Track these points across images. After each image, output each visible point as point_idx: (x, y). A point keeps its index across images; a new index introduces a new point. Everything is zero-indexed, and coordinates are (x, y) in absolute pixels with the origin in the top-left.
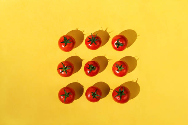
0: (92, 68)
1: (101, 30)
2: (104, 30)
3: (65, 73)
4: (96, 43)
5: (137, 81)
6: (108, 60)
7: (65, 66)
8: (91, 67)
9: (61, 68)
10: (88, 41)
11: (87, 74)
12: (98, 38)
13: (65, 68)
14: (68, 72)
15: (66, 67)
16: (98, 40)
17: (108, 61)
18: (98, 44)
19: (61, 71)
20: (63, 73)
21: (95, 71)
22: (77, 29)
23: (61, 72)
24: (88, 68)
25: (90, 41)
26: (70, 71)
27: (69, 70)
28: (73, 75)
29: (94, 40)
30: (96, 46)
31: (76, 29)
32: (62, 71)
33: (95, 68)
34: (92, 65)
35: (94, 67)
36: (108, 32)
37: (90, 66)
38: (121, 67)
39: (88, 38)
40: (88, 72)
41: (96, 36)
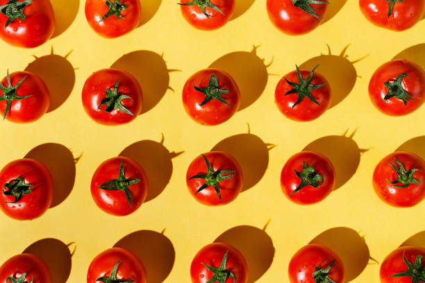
1: (327, 53)
2: (336, 52)
3: (215, 192)
4: (313, 98)
7: (215, 170)
9: (202, 175)
10: (288, 93)
12: (318, 79)
13: (215, 175)
14: (223, 188)
15: (218, 172)
16: (319, 86)
18: (321, 100)
20: (205, 192)
25: (293, 91)
26: (230, 186)
27: (227, 181)
28: (242, 197)
29: (306, 87)
30: (314, 105)
32: (205, 187)
36: (350, 59)
38: (408, 174)
39: (285, 80)
40: (294, 187)
41: (311, 74)
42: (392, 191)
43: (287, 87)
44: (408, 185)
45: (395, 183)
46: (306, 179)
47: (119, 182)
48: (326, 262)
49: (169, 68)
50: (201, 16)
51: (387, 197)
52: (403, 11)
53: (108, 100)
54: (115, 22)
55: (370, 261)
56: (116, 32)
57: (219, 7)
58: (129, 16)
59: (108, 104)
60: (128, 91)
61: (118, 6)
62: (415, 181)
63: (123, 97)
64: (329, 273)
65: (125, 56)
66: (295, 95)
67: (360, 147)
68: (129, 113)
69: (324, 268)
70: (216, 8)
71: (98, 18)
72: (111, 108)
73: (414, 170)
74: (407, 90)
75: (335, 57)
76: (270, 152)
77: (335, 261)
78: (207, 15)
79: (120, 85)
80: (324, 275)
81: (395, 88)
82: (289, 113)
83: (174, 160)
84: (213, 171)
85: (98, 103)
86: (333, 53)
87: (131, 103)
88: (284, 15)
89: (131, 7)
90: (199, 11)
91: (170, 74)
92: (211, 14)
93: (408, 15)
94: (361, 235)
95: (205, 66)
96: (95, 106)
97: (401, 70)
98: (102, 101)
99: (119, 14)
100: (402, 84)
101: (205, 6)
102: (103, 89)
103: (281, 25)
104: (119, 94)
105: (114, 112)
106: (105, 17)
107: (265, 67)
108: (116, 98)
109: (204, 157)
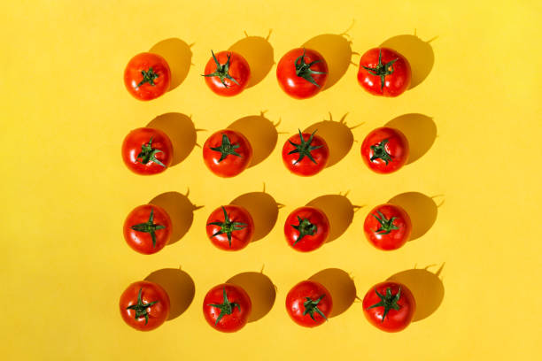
0: (308, 227)
2: (337, 119)
3: (227, 239)
4: (312, 157)
5: (439, 272)
6: (356, 207)
8: (303, 225)
9: (218, 223)
10: (291, 153)
11: (291, 242)
12: (317, 141)
13: (229, 225)
14: (234, 237)
15: (232, 223)
16: (319, 147)
17: (355, 209)
18: (319, 159)
19: (215, 231)
20: (220, 238)
21: (315, 236)
22: (262, 114)
23: (216, 234)
24: (297, 228)
25: (297, 151)
26: (241, 236)
27: (238, 232)
28: (252, 246)
29: (307, 147)
30: (313, 164)
31: (259, 114)
32: (219, 233)
33: (313, 228)
34: (309, 219)
35: (311, 226)
36: (349, 126)
37: (301, 222)
38: (389, 224)
39: (290, 142)
40: (295, 237)
41: (312, 137)
42: (379, 237)
43: (292, 148)
44: (389, 232)
45: (379, 231)
46: (302, 230)
47: (148, 226)
48: (317, 295)
49: (196, 128)
50: (220, 85)
51: (375, 242)
52: (393, 81)
53: (144, 154)
54: (150, 88)
55: (356, 300)
56: (149, 96)
57: (236, 79)
58: (161, 84)
59: (144, 158)
60: (160, 147)
61: (152, 76)
62: (395, 228)
63: (156, 151)
64: (319, 304)
65: (158, 117)
66: (298, 154)
67: (353, 203)
68: (161, 164)
69: (314, 300)
70: (233, 80)
71: (134, 84)
72: (146, 161)
73: (394, 218)
74: (389, 153)
75: (336, 123)
76: (280, 210)
77: (324, 295)
78: (226, 85)
79: (153, 142)
80: (314, 305)
81: (379, 151)
82: (294, 169)
83: (195, 212)
84: (228, 221)
85: (136, 156)
86: (334, 120)
87: (163, 156)
88: (291, 83)
89: (162, 76)
90: (220, 81)
91: (198, 133)
92: (229, 84)
93: (398, 84)
94: (351, 276)
95: (224, 127)
96: (133, 159)
97: (386, 136)
98: (139, 155)
99: (152, 81)
100: (386, 147)
101: (224, 77)
102: (140, 145)
103: (288, 90)
104: (153, 150)
105: (149, 164)
106: (140, 84)
107: (274, 127)
108: (151, 152)
109: (224, 209)
